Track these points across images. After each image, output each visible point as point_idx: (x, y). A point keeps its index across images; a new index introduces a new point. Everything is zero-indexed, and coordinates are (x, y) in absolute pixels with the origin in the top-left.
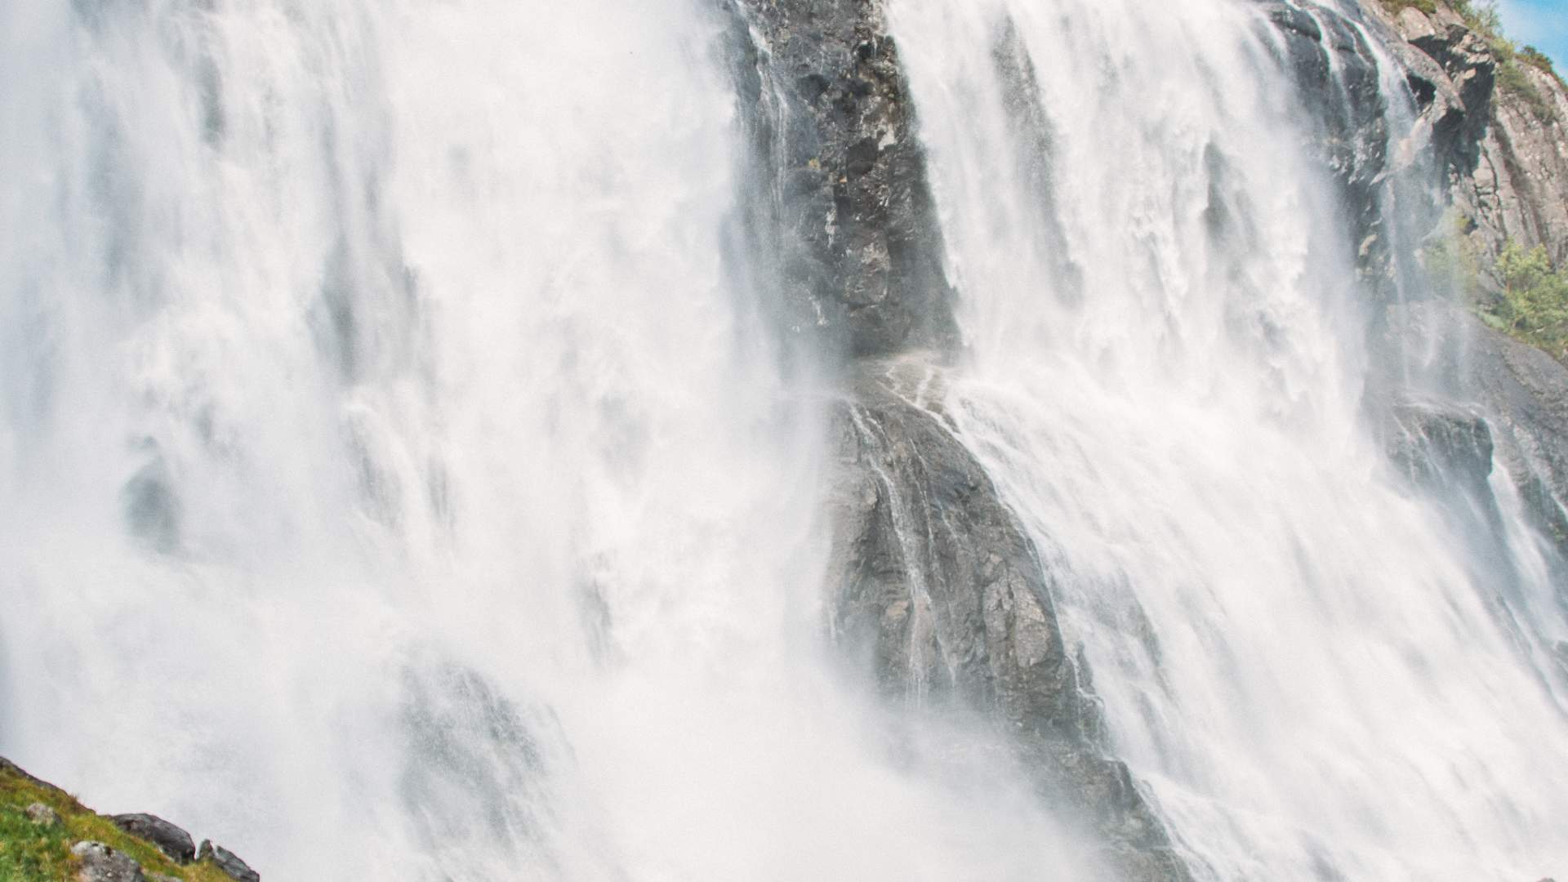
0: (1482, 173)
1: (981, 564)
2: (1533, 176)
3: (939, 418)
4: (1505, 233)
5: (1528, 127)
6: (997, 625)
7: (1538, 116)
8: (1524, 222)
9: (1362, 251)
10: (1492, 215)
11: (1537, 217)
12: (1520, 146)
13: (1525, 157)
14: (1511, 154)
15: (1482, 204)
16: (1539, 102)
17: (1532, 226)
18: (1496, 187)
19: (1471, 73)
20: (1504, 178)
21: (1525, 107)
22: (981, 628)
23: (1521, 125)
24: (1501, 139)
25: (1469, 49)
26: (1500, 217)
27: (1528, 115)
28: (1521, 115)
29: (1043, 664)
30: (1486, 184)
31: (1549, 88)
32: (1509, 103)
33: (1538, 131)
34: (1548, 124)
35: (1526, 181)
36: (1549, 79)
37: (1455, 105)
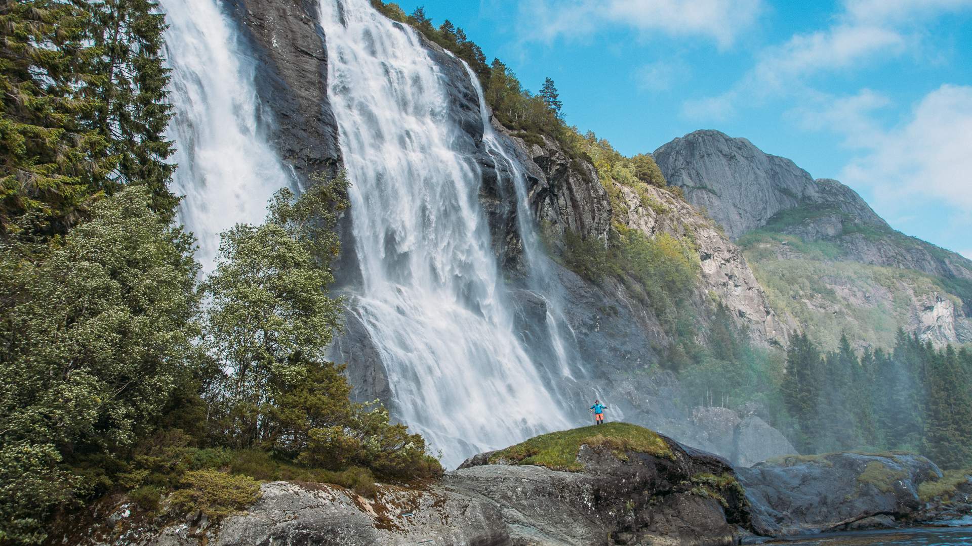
0: (561, 202)
1: (366, 362)
2: (581, 203)
3: (355, 313)
4: (569, 225)
5: (580, 185)
6: (371, 380)
7: (584, 180)
8: (576, 221)
9: (508, 240)
10: (565, 218)
11: (581, 219)
12: (577, 192)
13: (578, 196)
14: (574, 195)
15: (561, 213)
16: (585, 175)
17: (579, 222)
18: (566, 208)
19: (558, 167)
20: (570, 205)
21: (580, 177)
22: (365, 381)
23: (578, 184)
24: (570, 189)
25: (558, 158)
26: (567, 218)
27: (581, 180)
28: (578, 180)
29: (383, 391)
30: (563, 206)
31: (590, 170)
32: (574, 175)
33: (584, 186)
34: (587, 184)
35: (578, 205)
36: (590, 166)
37: (545, 186)
